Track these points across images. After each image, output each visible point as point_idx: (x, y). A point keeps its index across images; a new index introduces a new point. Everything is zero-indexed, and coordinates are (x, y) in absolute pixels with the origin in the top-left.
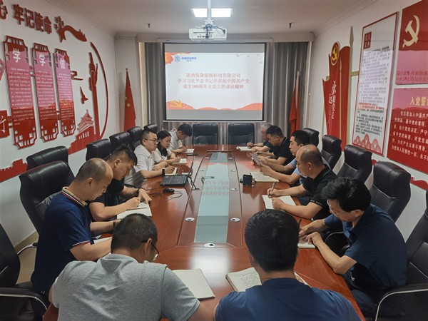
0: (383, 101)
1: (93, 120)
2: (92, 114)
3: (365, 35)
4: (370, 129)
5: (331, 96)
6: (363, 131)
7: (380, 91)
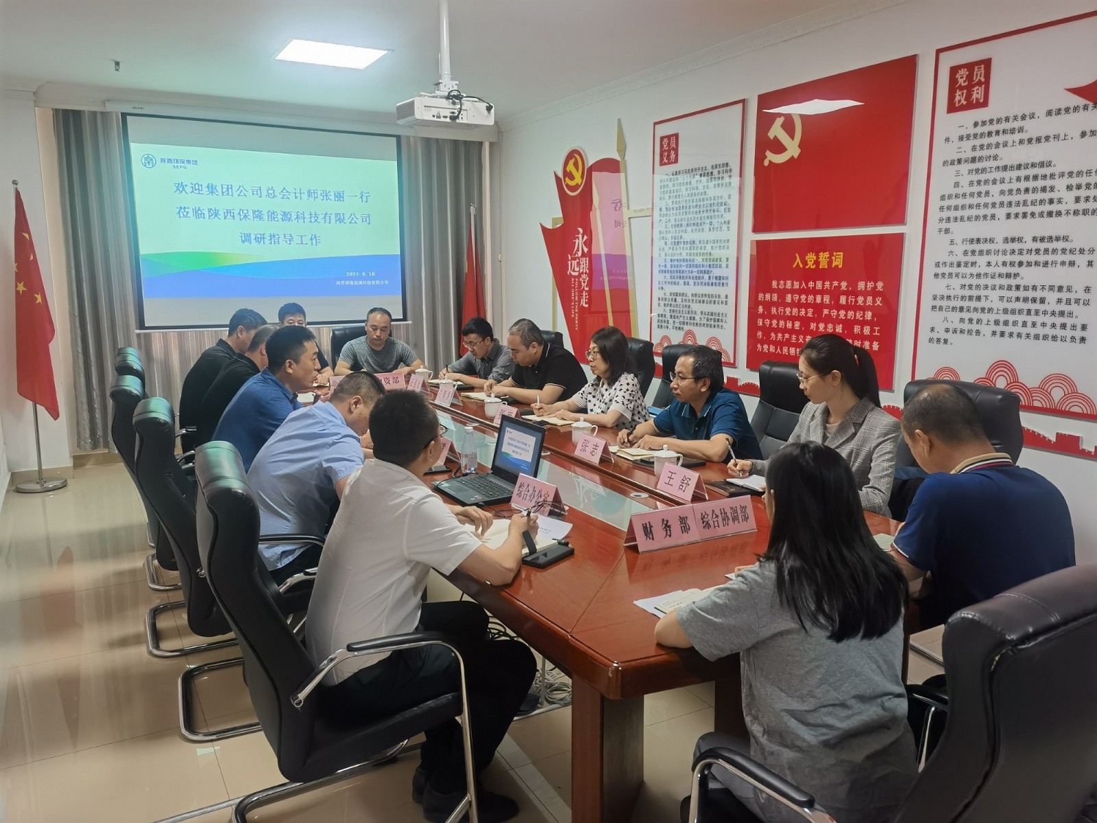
0: (724, 265)
3: (662, 138)
4: (697, 318)
5: (574, 259)
6: (678, 325)
7: (714, 245)
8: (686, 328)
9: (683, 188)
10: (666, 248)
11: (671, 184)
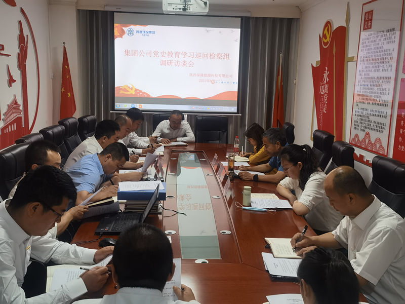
0: (387, 92)
1: (21, 108)
2: (20, 101)
3: (366, 13)
4: (372, 125)
5: (323, 85)
6: (363, 128)
7: (383, 80)
8: (367, 130)
9: (372, 44)
10: (361, 81)
11: (367, 42)
